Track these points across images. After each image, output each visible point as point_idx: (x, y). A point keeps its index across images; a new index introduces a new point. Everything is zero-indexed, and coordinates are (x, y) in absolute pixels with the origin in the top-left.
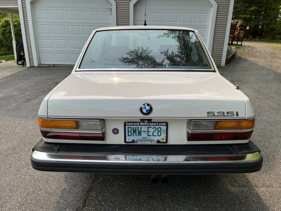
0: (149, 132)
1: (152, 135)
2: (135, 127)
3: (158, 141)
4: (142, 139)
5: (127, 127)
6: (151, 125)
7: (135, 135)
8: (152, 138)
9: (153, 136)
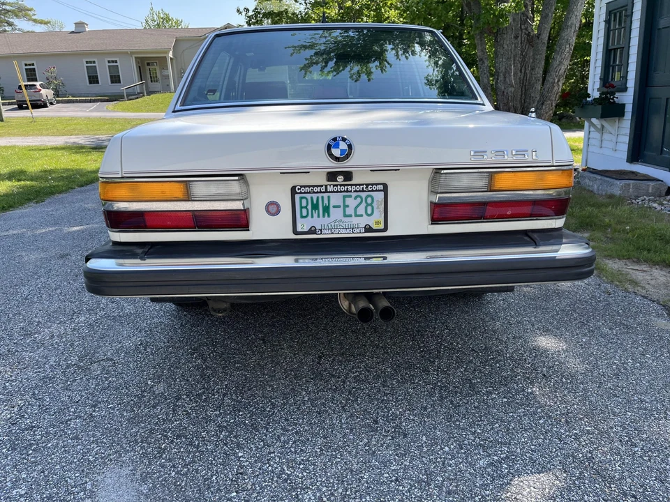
0: (347, 209)
1: (353, 215)
2: (315, 196)
3: (368, 229)
4: (333, 224)
5: (297, 197)
6: (351, 191)
7: (315, 215)
8: (355, 220)
9: (356, 215)
